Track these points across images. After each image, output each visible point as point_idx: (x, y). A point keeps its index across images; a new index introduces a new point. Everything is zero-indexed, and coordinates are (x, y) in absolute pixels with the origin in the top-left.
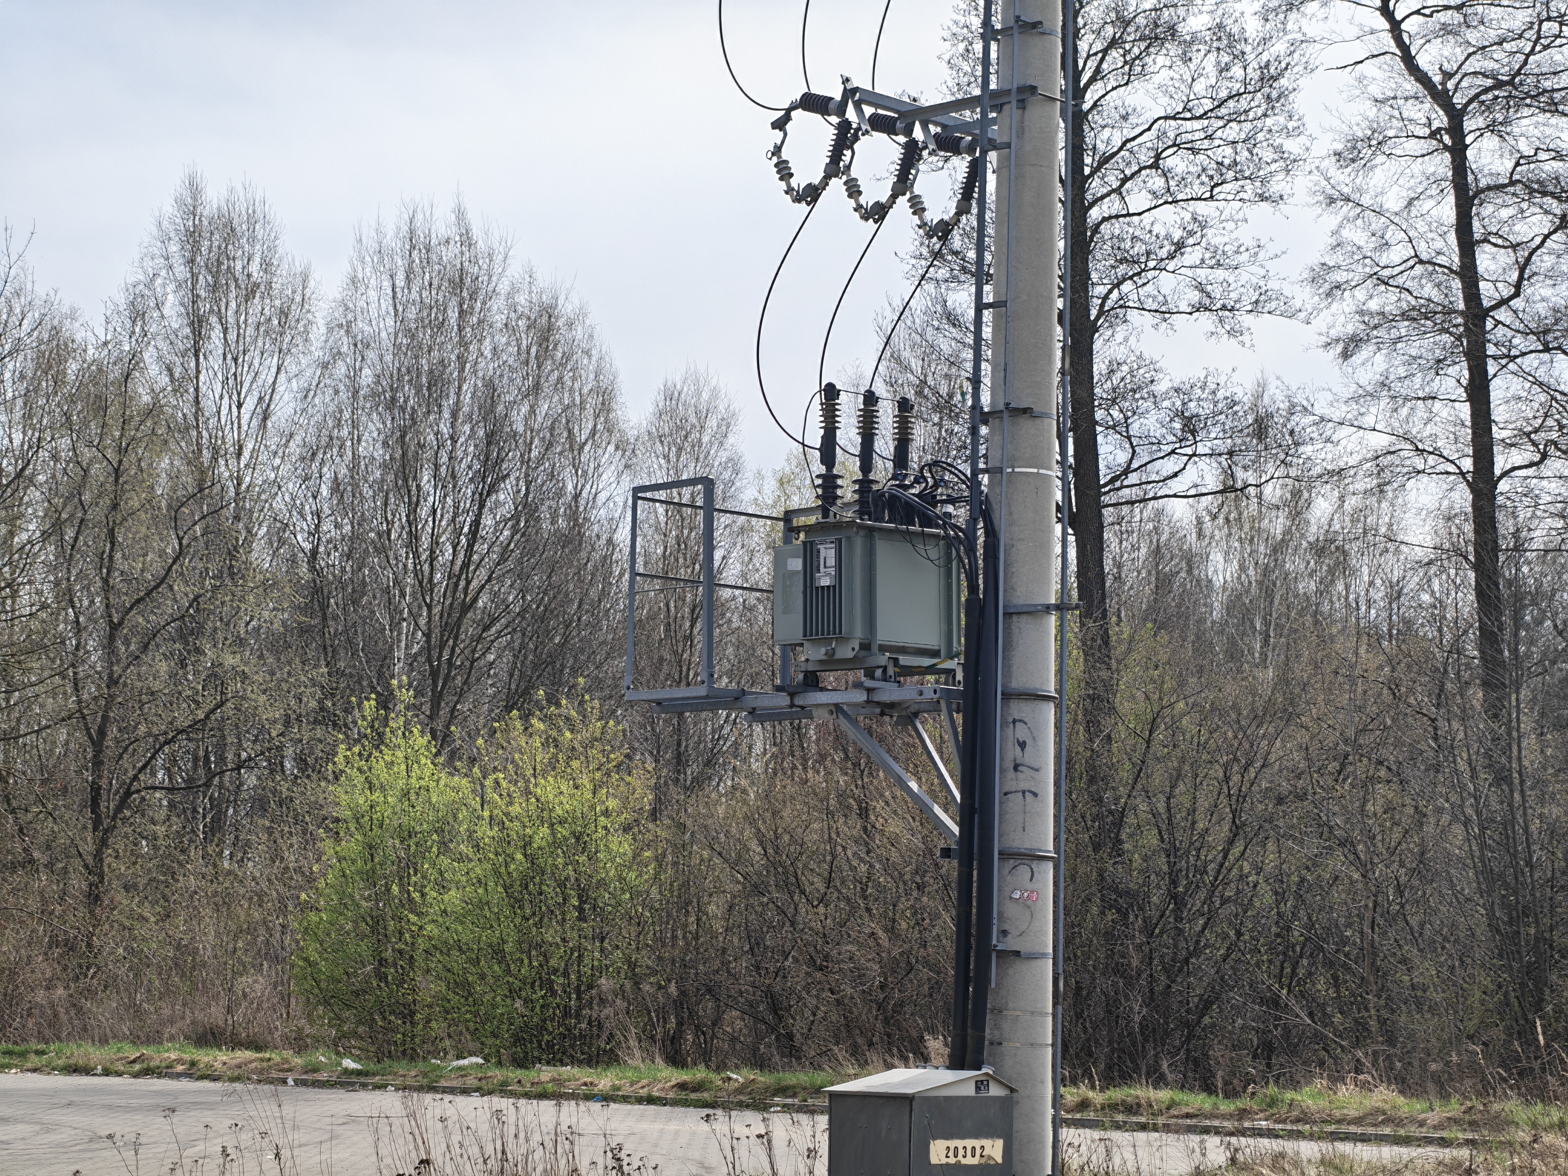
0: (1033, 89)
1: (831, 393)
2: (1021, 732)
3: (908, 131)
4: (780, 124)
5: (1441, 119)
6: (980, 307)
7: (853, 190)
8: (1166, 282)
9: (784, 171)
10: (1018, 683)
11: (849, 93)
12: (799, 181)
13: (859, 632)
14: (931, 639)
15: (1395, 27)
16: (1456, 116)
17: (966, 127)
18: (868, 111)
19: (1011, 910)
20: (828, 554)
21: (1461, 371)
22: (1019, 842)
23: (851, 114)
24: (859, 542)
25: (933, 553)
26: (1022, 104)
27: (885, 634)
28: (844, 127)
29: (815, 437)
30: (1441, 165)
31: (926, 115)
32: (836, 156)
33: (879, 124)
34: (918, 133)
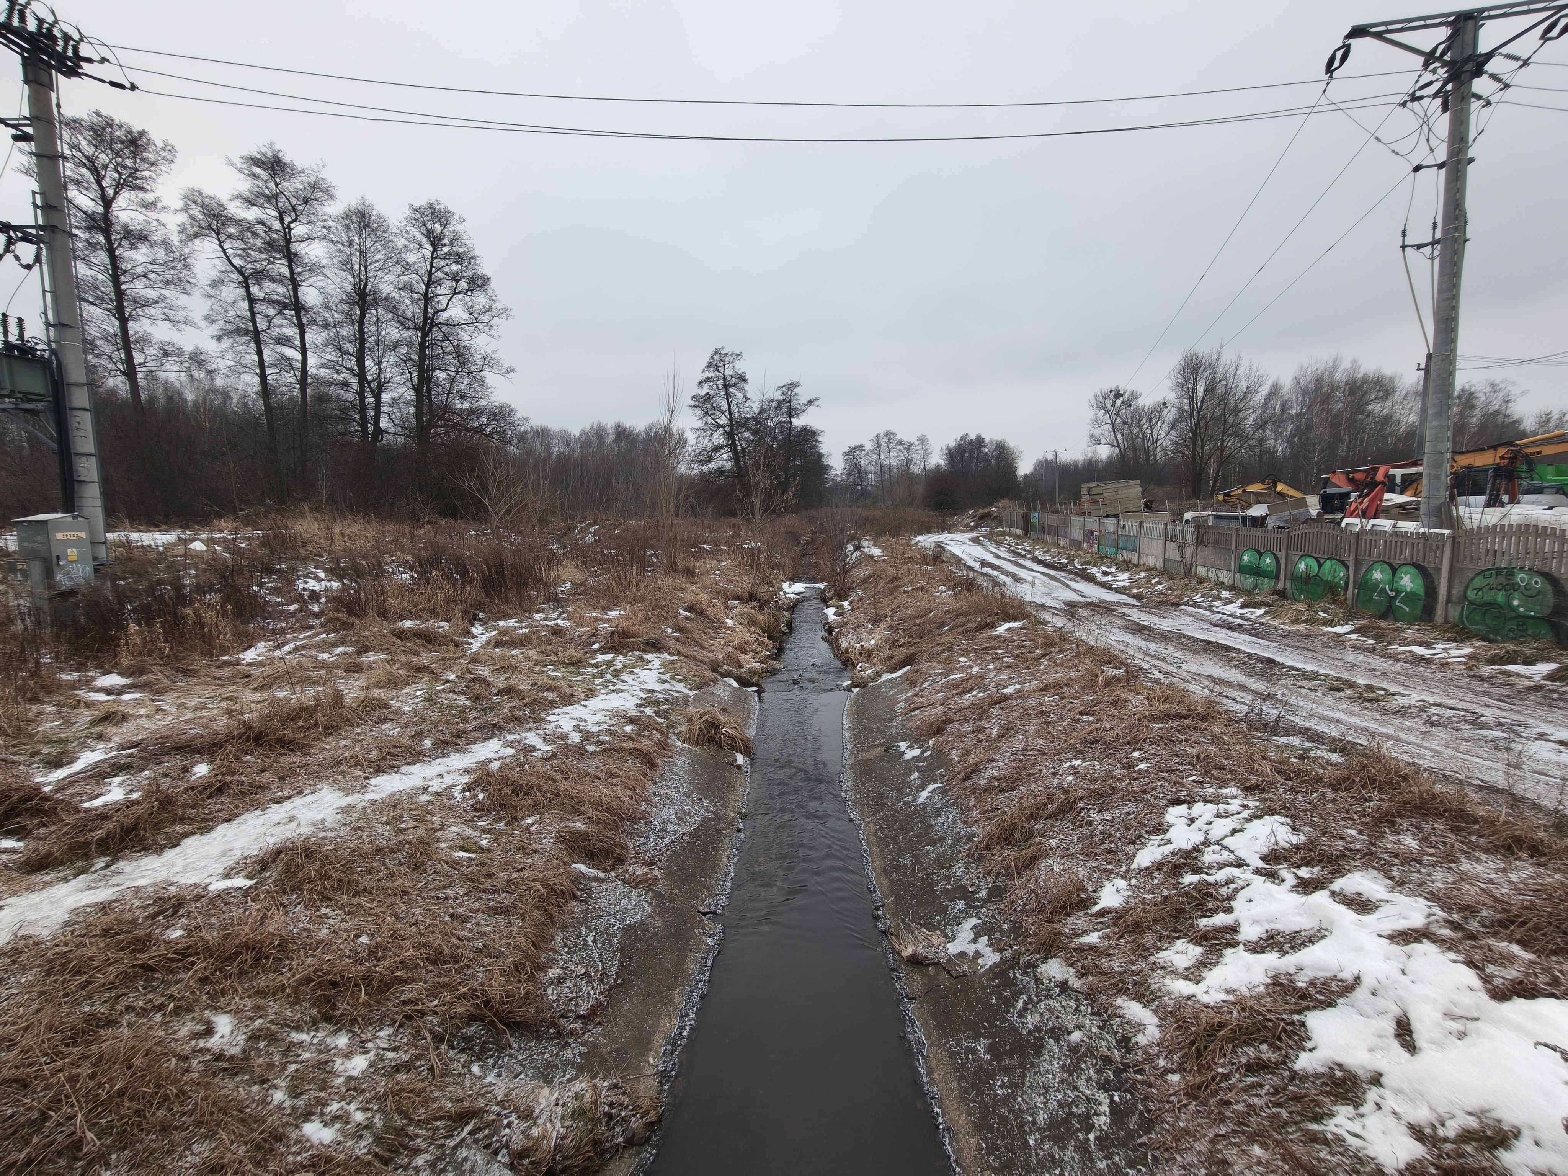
0: (56, 227)
2: (77, 419)
3: (8, 233)
5: (241, 279)
6: (44, 291)
8: (152, 311)
10: (74, 405)
13: (8, 386)
14: (41, 391)
15: (224, 251)
16: (246, 279)
17: (32, 235)
19: (80, 469)
21: (253, 345)
22: (81, 450)
26: (53, 231)
27: (20, 388)
30: (242, 292)
31: (16, 228)
34: (12, 234)
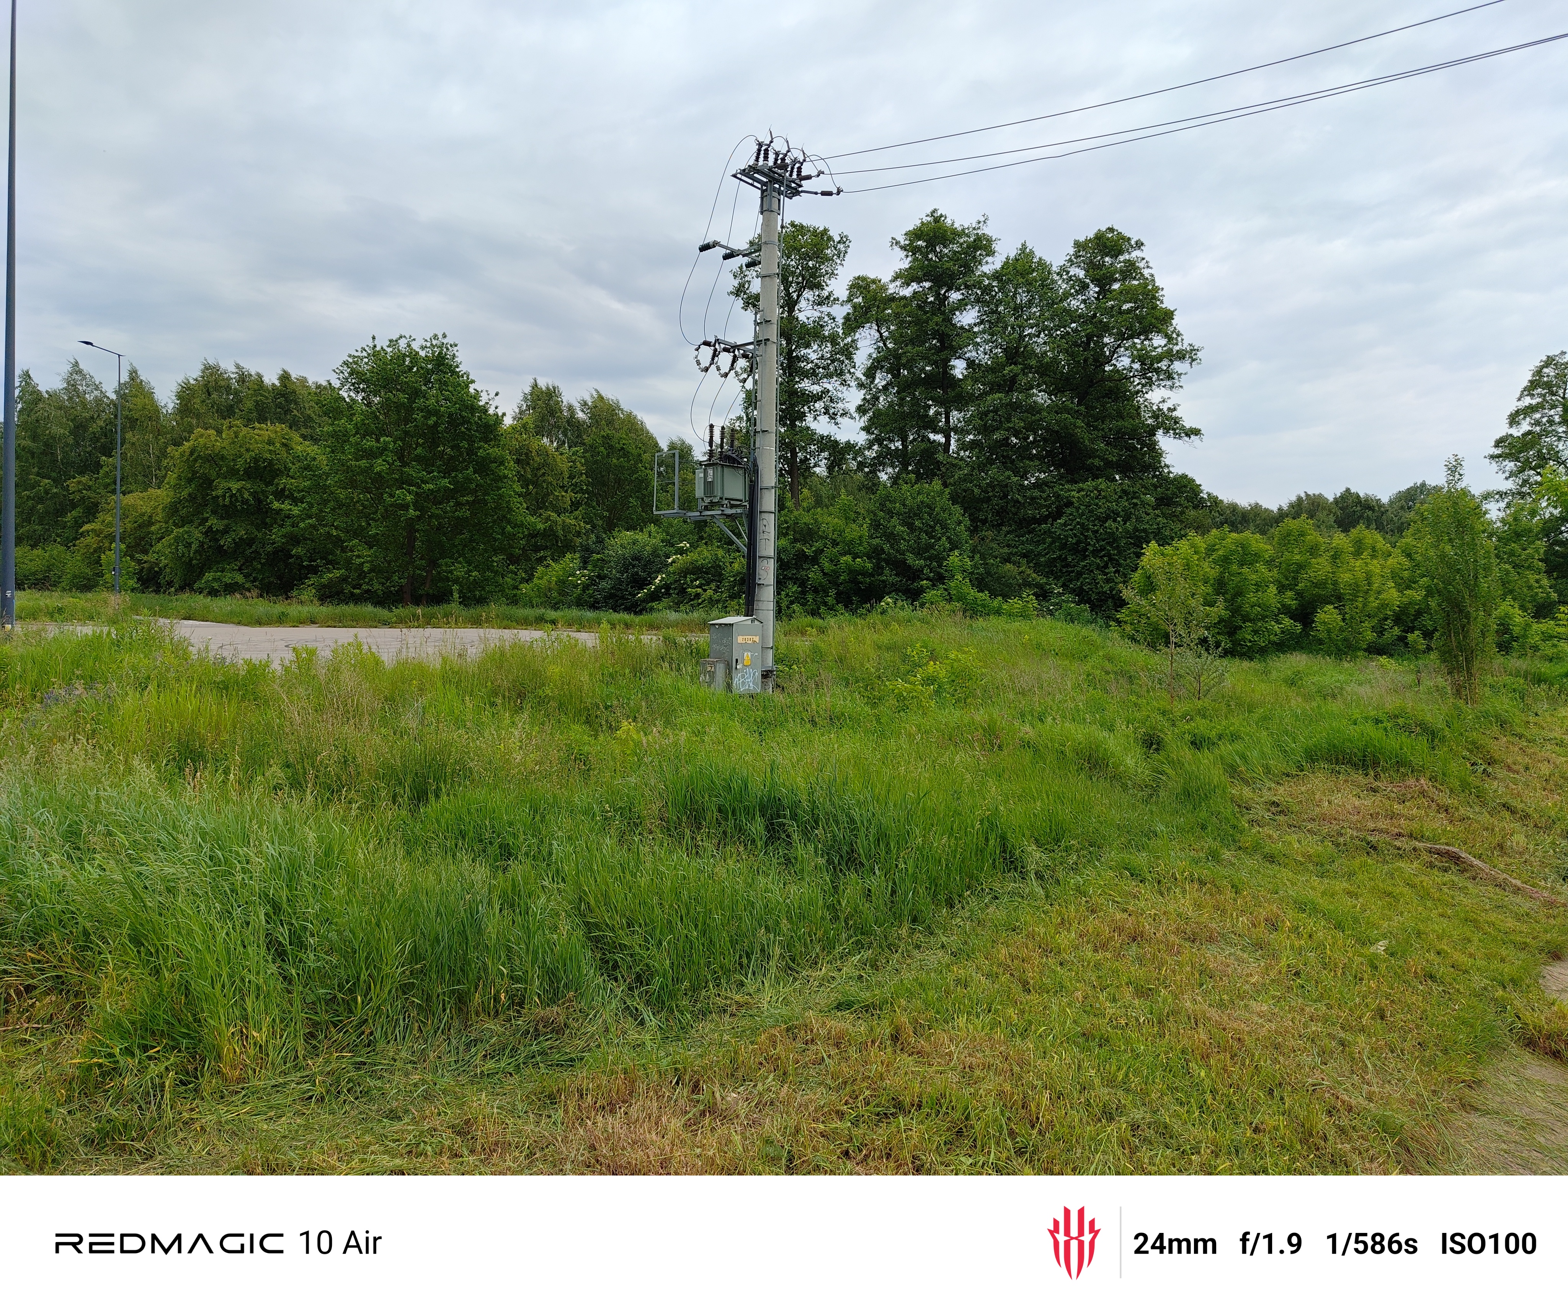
0: (768, 340)
1: (712, 426)
2: (765, 522)
3: (734, 352)
4: (697, 350)
7: (718, 369)
9: (698, 363)
10: (763, 509)
11: (717, 340)
12: (703, 366)
13: (719, 494)
14: (741, 497)
17: (750, 350)
18: (723, 346)
19: (761, 572)
20: (710, 472)
22: (764, 554)
23: (717, 346)
24: (719, 468)
25: (741, 472)
27: (726, 495)
28: (715, 350)
29: (707, 439)
32: (713, 359)
33: (725, 350)
34: (736, 352)
